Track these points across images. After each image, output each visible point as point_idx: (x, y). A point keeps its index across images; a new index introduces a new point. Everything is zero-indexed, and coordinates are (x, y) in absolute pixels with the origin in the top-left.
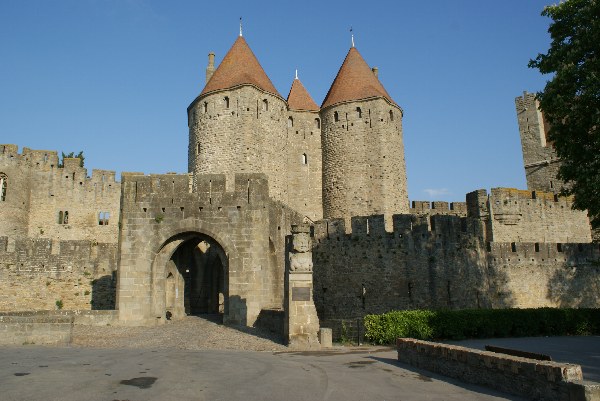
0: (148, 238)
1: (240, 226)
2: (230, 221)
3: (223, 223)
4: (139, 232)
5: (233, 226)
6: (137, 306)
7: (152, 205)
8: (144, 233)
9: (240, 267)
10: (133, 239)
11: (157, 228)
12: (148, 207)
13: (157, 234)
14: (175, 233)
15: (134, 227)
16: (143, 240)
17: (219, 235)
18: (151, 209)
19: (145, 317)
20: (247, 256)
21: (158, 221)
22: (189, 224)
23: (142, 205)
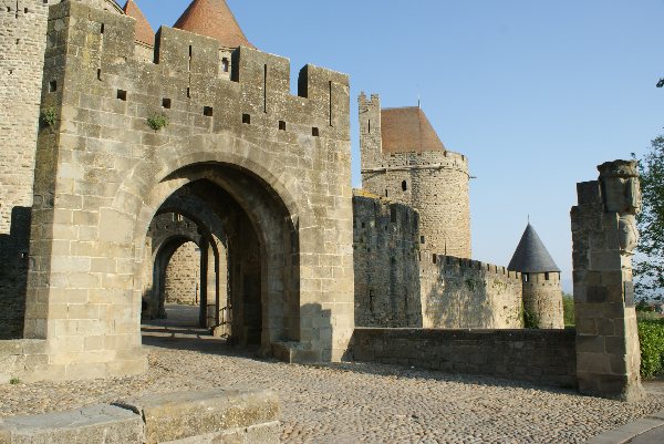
0: (129, 163)
1: (319, 166)
2: (301, 153)
3: (287, 154)
4: (107, 144)
5: (306, 164)
6: (99, 329)
7: (140, 86)
8: (120, 148)
9: (319, 246)
10: (90, 159)
11: (149, 140)
12: (129, 88)
13: (151, 154)
14: (191, 161)
15: (95, 130)
16: (117, 166)
17: (281, 179)
18: (137, 97)
19: (121, 355)
20: (330, 226)
21: (154, 126)
22: (223, 145)
23: (116, 82)
